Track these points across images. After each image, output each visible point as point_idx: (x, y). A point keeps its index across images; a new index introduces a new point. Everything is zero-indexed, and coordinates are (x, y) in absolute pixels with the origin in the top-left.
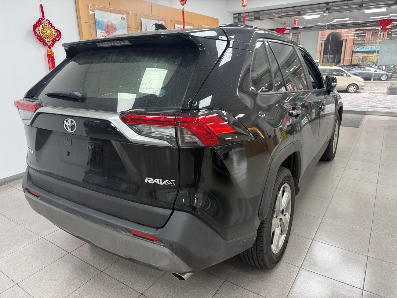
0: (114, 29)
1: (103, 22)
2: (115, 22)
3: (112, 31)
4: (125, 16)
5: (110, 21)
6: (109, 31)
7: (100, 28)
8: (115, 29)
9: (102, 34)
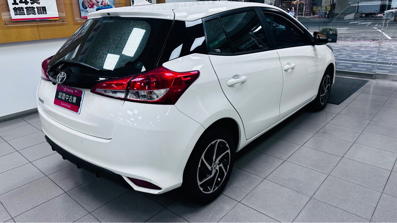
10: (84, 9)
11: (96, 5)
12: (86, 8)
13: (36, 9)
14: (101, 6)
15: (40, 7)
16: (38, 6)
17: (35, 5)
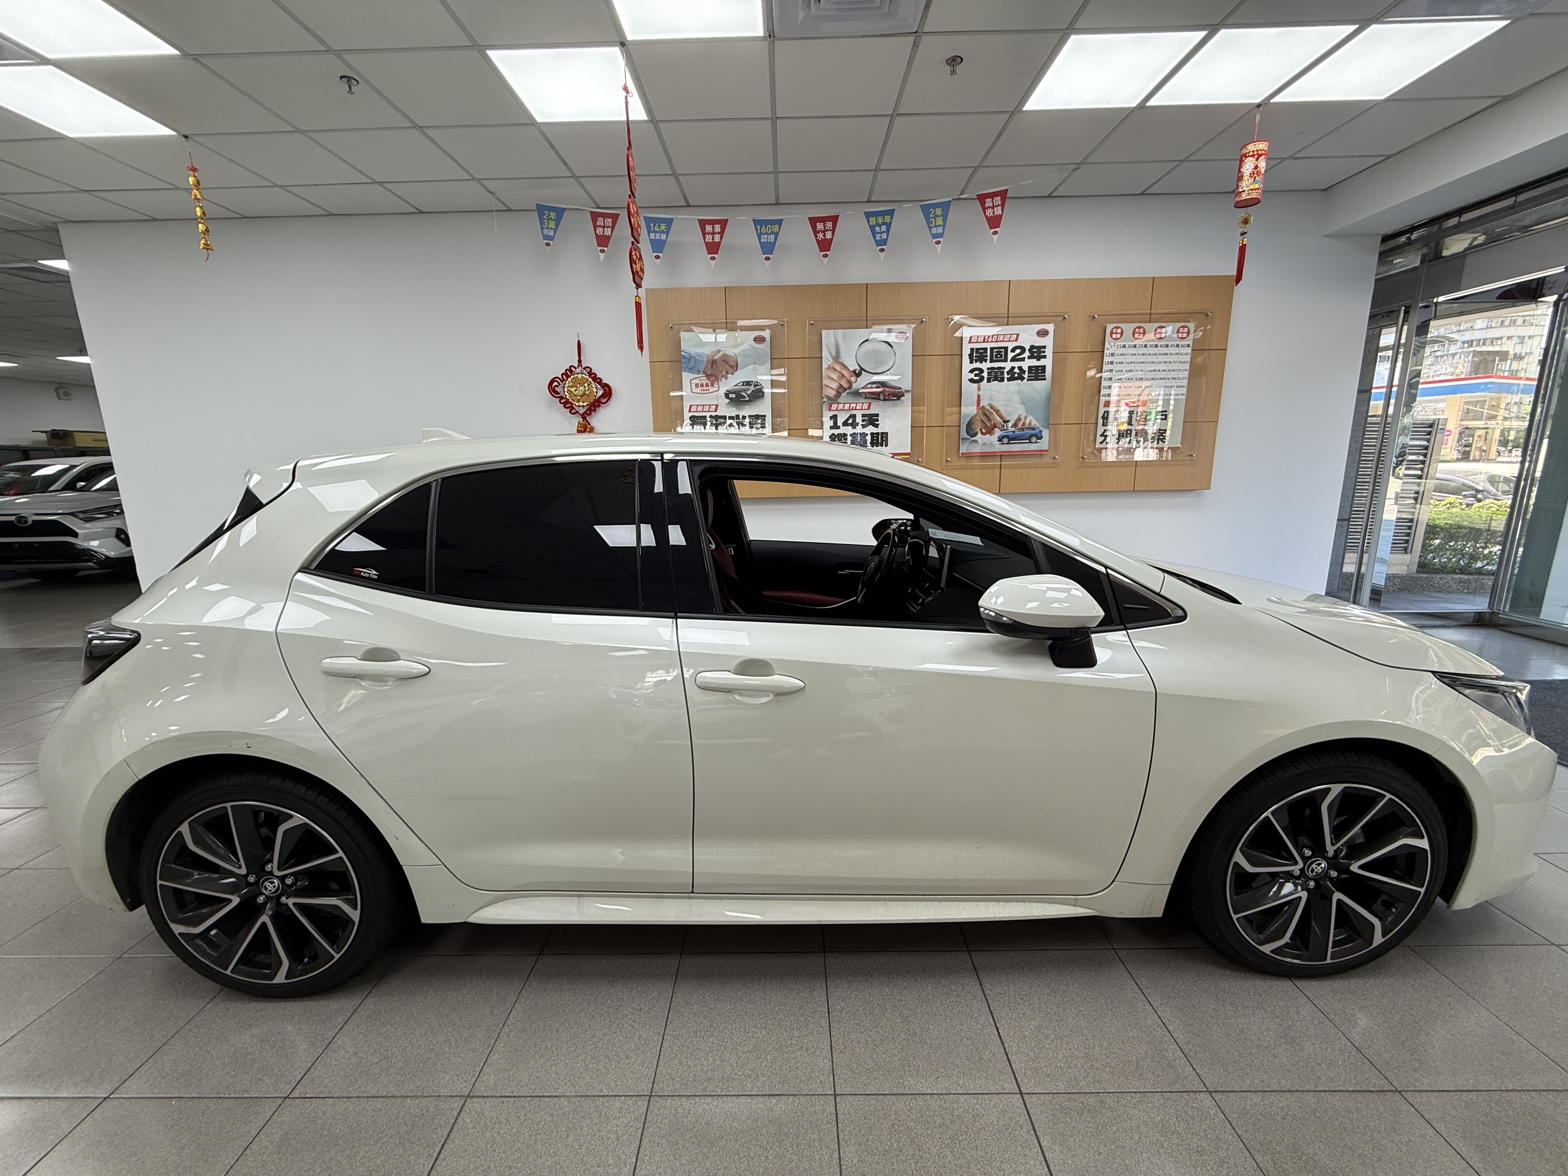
0: (731, 367)
1: (699, 355)
2: (731, 352)
3: (725, 373)
4: (766, 334)
5: (719, 351)
6: (715, 374)
7: (690, 370)
8: (735, 367)
9: (697, 381)
10: (968, 437)
11: (999, 428)
12: (975, 435)
13: (869, 438)
14: (1013, 429)
15: (878, 434)
16: (875, 430)
17: (870, 429)
